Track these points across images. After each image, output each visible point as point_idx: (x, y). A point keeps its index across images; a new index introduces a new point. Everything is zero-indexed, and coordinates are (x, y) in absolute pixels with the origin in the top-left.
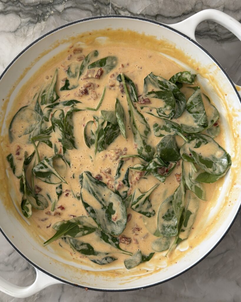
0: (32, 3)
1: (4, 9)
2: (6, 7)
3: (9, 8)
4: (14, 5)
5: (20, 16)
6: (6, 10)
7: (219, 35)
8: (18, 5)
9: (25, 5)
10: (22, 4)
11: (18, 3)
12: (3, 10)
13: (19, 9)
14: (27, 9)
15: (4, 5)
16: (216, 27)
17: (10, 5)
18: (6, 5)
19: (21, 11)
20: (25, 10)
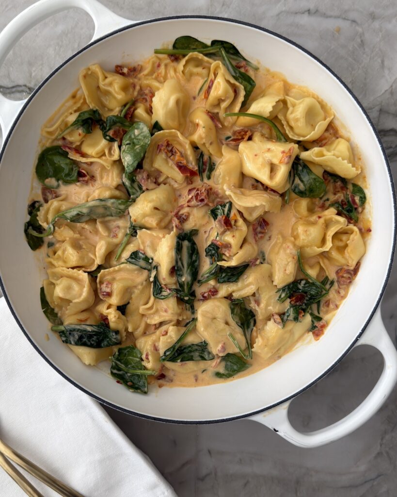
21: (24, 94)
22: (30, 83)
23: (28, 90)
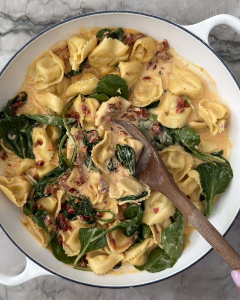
0: (43, 22)
1: (15, 28)
2: (17, 26)
3: (20, 27)
4: (24, 23)
5: (30, 34)
6: (16, 29)
7: (231, 57)
8: (28, 24)
9: (36, 23)
10: (32, 22)
11: (28, 22)
12: (13, 29)
13: (30, 27)
14: (38, 28)
15: (14, 24)
16: (228, 48)
17: (20, 24)
18: (16, 23)
19: (31, 30)
20: (36, 29)
21: (1, 18)
22: (5, 11)
23: (4, 16)
